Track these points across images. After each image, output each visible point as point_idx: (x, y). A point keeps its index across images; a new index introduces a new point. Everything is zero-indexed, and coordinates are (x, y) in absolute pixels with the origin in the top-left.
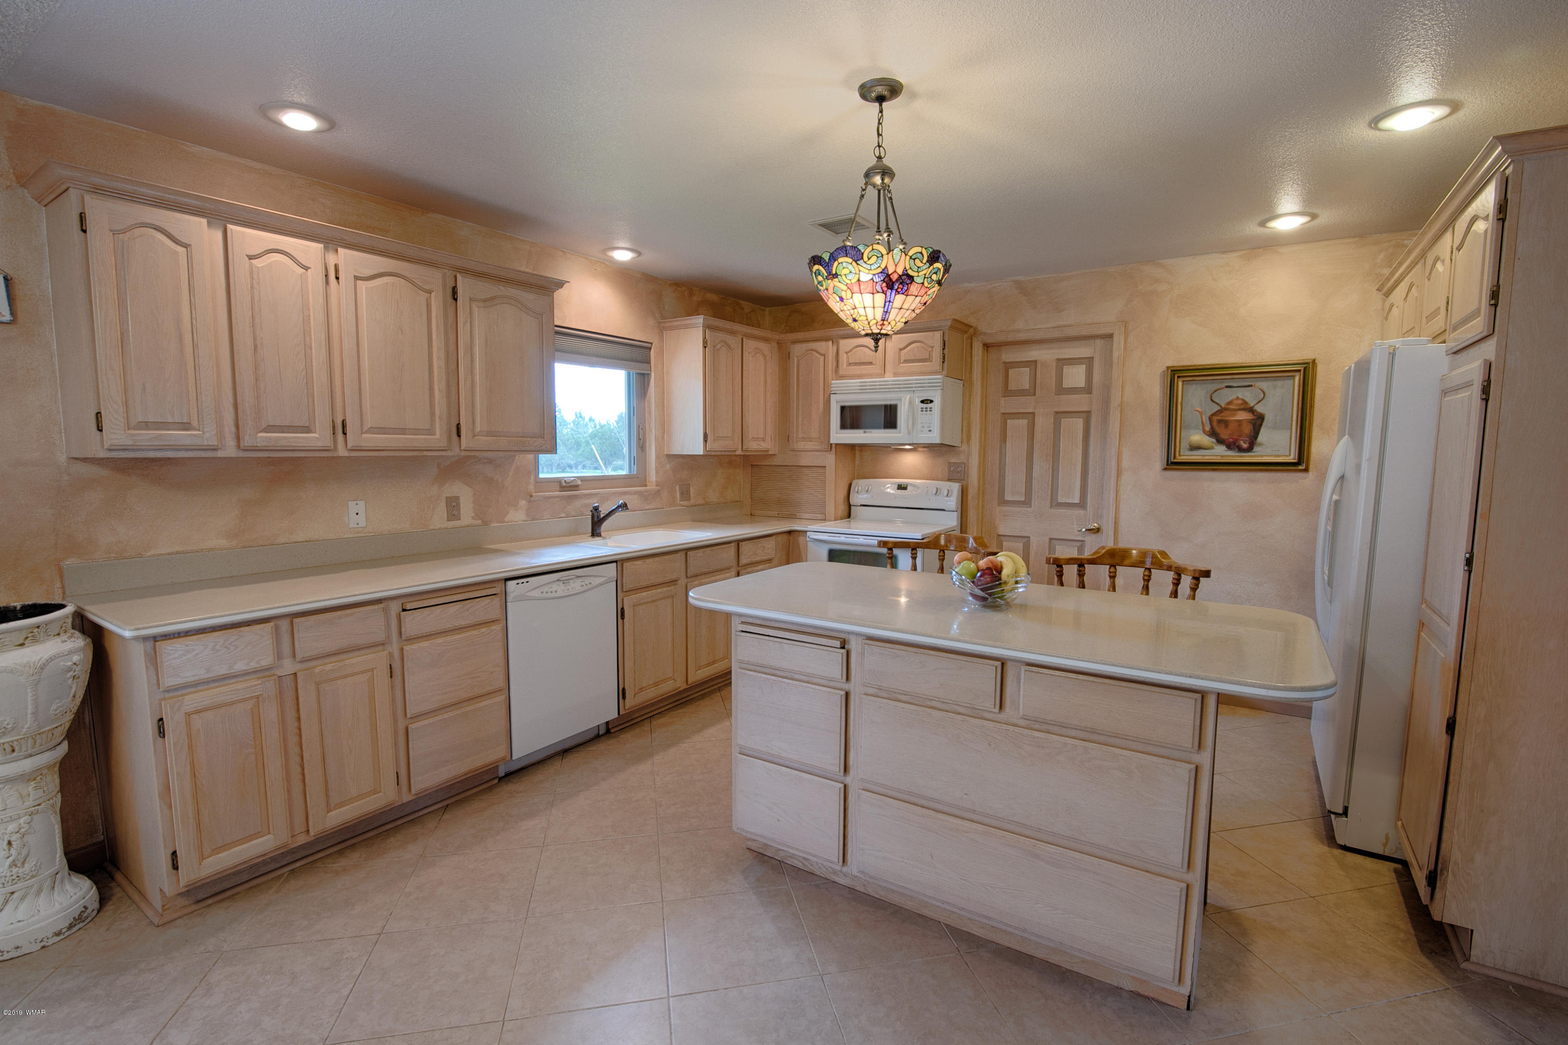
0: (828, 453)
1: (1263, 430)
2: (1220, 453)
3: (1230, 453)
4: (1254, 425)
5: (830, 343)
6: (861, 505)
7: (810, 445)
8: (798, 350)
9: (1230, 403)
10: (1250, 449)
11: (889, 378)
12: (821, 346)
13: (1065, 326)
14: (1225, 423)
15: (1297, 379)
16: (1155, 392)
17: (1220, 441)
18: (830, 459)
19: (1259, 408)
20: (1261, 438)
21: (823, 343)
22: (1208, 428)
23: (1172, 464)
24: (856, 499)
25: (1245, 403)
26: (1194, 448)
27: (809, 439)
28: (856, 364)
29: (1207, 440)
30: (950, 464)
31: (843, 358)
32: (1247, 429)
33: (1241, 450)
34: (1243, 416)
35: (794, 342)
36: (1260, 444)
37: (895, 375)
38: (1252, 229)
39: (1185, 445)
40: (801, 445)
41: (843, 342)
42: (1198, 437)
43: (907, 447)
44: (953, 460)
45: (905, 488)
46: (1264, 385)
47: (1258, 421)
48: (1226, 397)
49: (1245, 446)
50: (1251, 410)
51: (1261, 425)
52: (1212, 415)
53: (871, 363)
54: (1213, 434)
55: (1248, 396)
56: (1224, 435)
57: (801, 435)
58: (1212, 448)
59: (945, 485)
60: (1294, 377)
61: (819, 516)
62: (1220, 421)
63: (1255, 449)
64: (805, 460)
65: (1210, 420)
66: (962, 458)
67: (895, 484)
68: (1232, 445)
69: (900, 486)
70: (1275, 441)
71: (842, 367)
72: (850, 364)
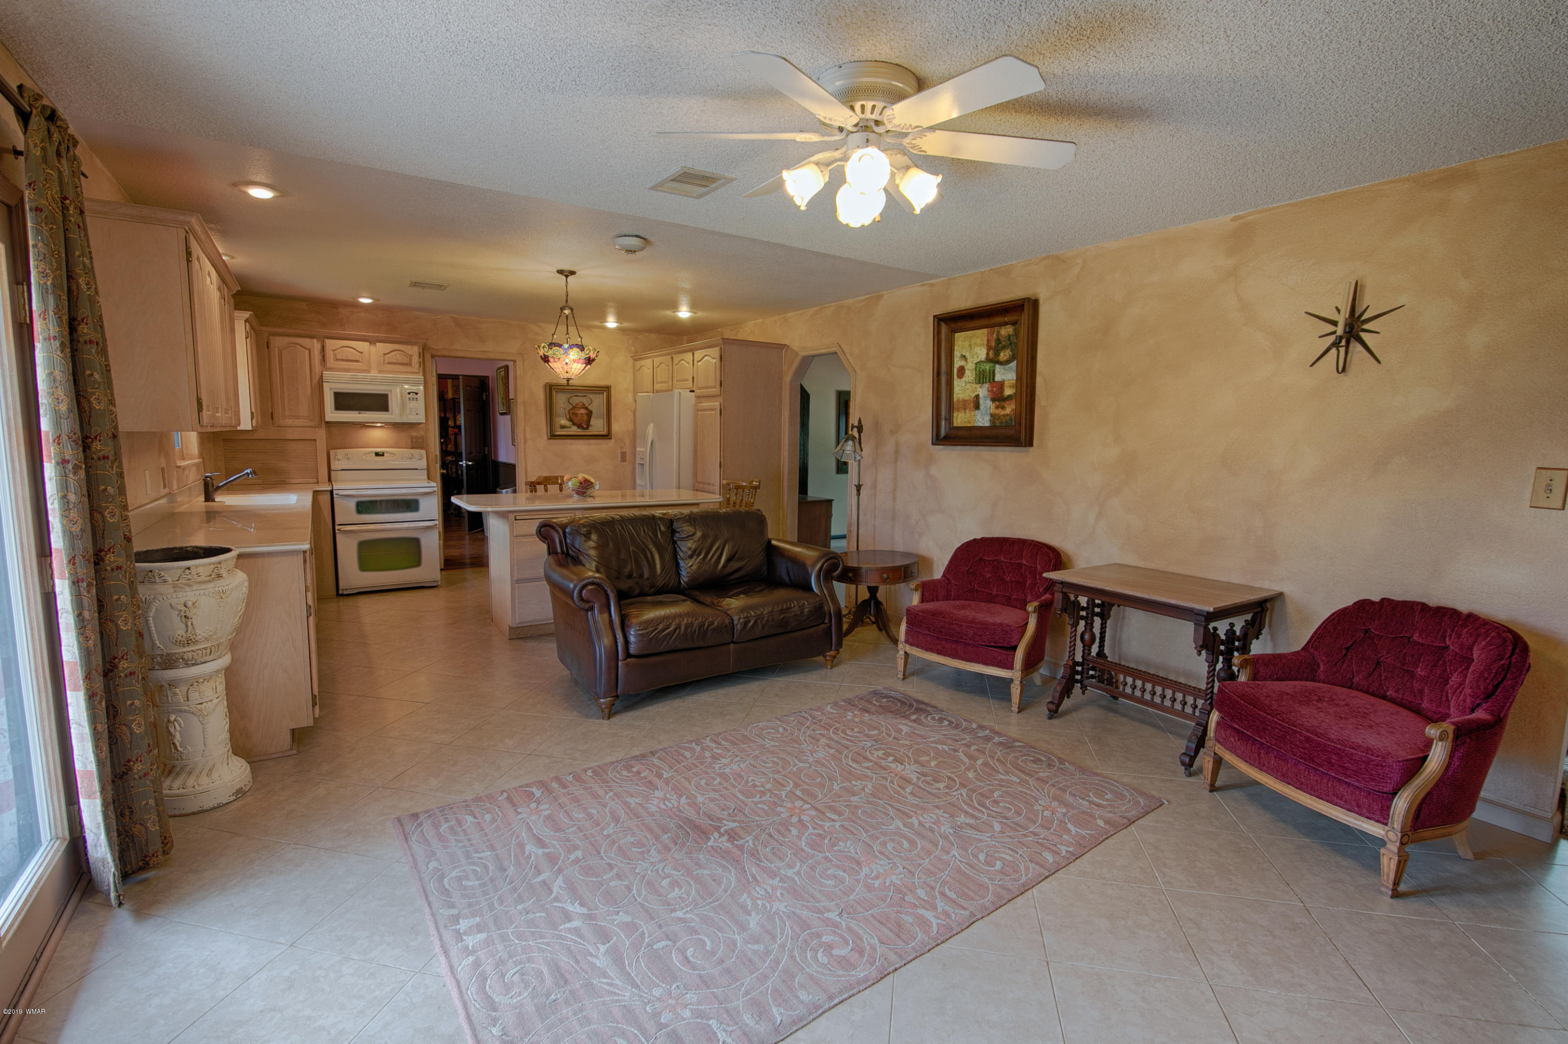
0: (317, 429)
1: (592, 419)
2: (574, 430)
3: (579, 430)
4: (588, 416)
5: (315, 340)
6: (342, 470)
7: (298, 422)
8: (278, 342)
9: (577, 404)
10: (587, 428)
11: (374, 374)
12: (306, 342)
13: (486, 352)
14: (576, 414)
15: (605, 394)
16: (542, 396)
17: (574, 424)
18: (321, 435)
19: (590, 408)
20: (592, 422)
21: (308, 340)
22: (568, 417)
23: (553, 436)
24: (335, 465)
25: (584, 404)
26: (563, 427)
27: (298, 417)
28: (343, 360)
29: (568, 423)
30: (412, 438)
31: (330, 354)
32: (585, 418)
33: (584, 428)
34: (583, 411)
35: (274, 335)
36: (591, 426)
37: (380, 372)
38: (597, 323)
39: (558, 426)
40: (290, 422)
41: (328, 342)
42: (564, 422)
43: (379, 425)
44: (415, 434)
45: (383, 455)
46: (591, 396)
47: (590, 414)
48: (576, 400)
49: (585, 426)
50: (586, 408)
51: (591, 416)
52: (570, 410)
53: (357, 361)
54: (570, 420)
55: (585, 401)
56: (576, 421)
57: (287, 413)
58: (570, 428)
59: (415, 452)
60: (603, 393)
61: (311, 480)
62: (573, 413)
63: (590, 428)
64: (292, 434)
65: (569, 412)
66: (422, 433)
67: (372, 452)
68: (579, 426)
69: (377, 454)
70: (597, 425)
71: (330, 362)
72: (337, 360)
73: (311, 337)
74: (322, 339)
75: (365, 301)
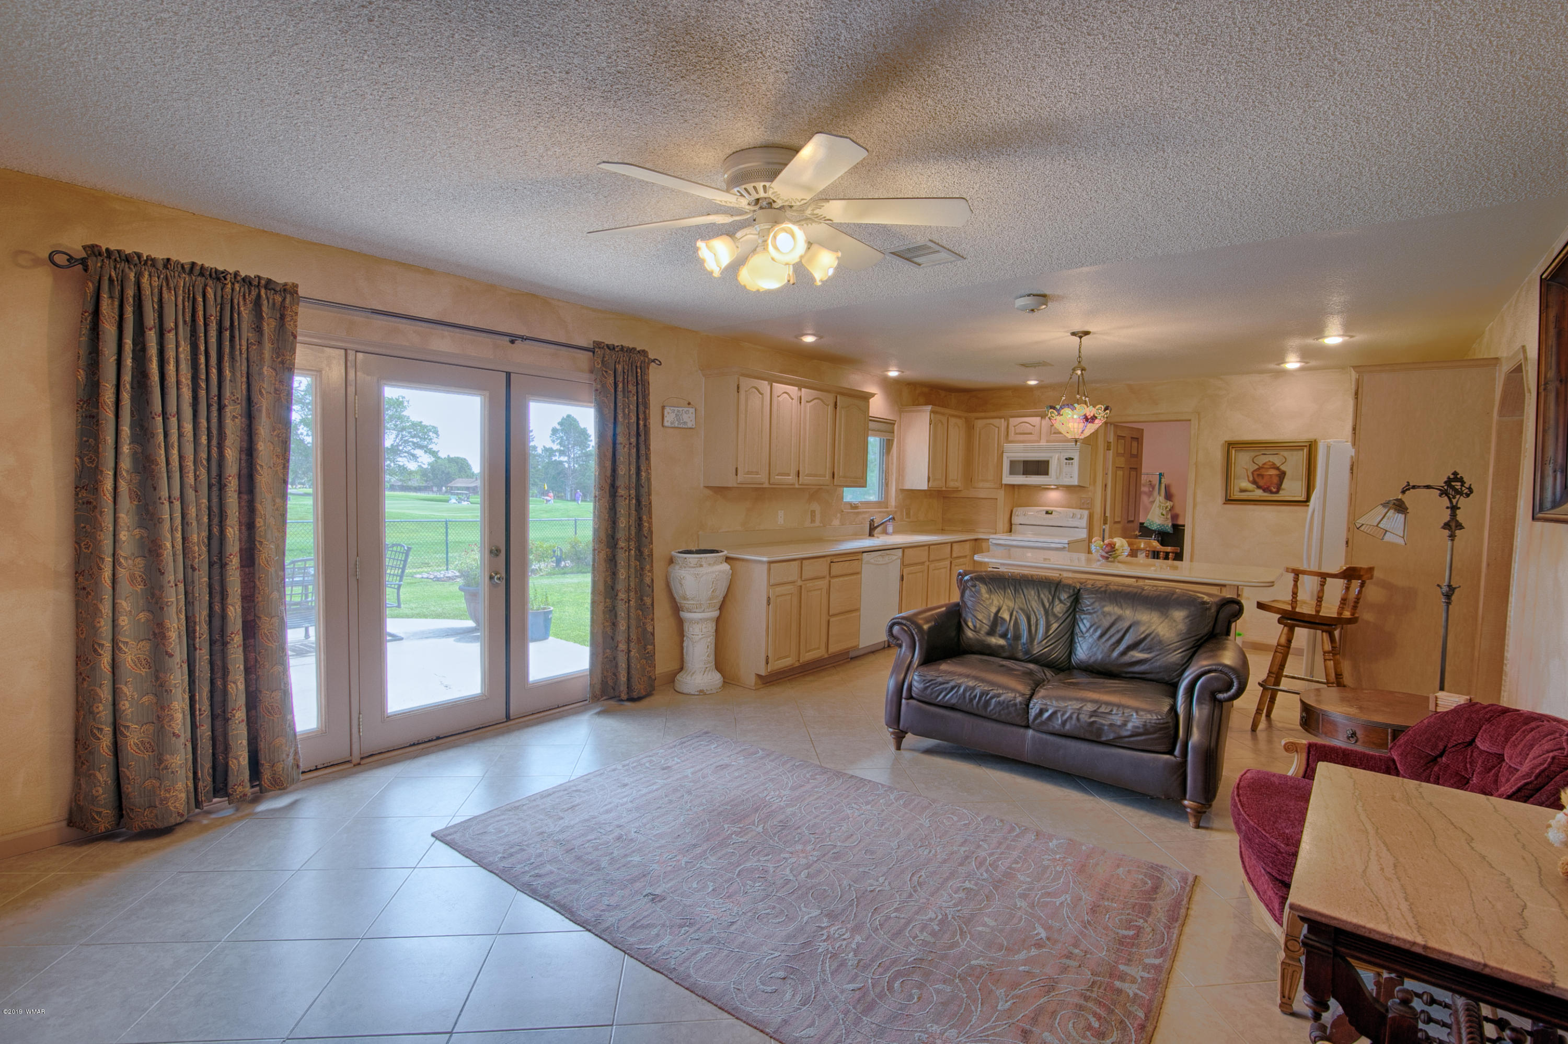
0: (999, 490)
1: (1285, 481)
2: (1259, 494)
3: (1265, 494)
4: (1280, 477)
5: (1002, 420)
6: (1020, 524)
7: (988, 485)
8: (979, 424)
9: (1264, 464)
10: (1277, 492)
11: (1043, 443)
12: (996, 422)
13: (1159, 414)
14: (1262, 476)
15: (1305, 450)
16: (1218, 456)
17: (1259, 487)
18: (1001, 495)
19: (1283, 468)
20: (1284, 486)
21: (998, 420)
22: (1251, 479)
23: (1229, 501)
24: (1016, 520)
25: (1274, 464)
26: (1242, 491)
27: (988, 481)
28: (1021, 433)
29: (1251, 486)
30: (1082, 499)
31: (1012, 429)
32: (1275, 480)
33: (1271, 492)
34: (1273, 472)
35: (977, 419)
36: (1283, 489)
37: (1047, 441)
39: (1237, 489)
40: (980, 485)
41: (1011, 420)
42: (1245, 484)
43: (1053, 487)
44: (1083, 496)
45: (1052, 514)
46: (1286, 454)
47: (1282, 475)
48: (1262, 460)
49: (1274, 490)
50: (1278, 469)
51: (1284, 478)
52: (1254, 471)
53: (1031, 434)
54: (1254, 482)
55: (1277, 460)
56: (1261, 483)
57: (980, 478)
58: (1253, 491)
59: (1078, 512)
60: (1303, 449)
61: (994, 532)
62: (1258, 475)
63: (1281, 492)
64: (982, 494)
65: (1253, 473)
66: (1090, 495)
67: (1041, 511)
68: (1266, 489)
69: (1047, 513)
70: (1293, 488)
71: (1012, 436)
72: (1017, 434)
73: (1000, 418)
74: (1006, 418)
75: (1032, 383)
